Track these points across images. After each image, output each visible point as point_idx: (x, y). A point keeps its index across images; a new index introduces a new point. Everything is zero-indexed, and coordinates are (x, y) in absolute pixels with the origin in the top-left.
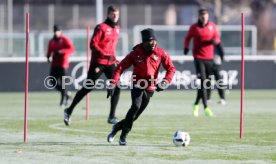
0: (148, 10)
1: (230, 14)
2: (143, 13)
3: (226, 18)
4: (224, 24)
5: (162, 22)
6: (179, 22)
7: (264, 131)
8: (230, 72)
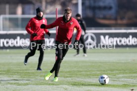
0: (7, 7)
1: (50, 9)
2: (5, 8)
3: (48, 11)
4: (47, 14)
5: (15, 13)
6: (23, 13)
7: (68, 70)
8: (50, 39)
